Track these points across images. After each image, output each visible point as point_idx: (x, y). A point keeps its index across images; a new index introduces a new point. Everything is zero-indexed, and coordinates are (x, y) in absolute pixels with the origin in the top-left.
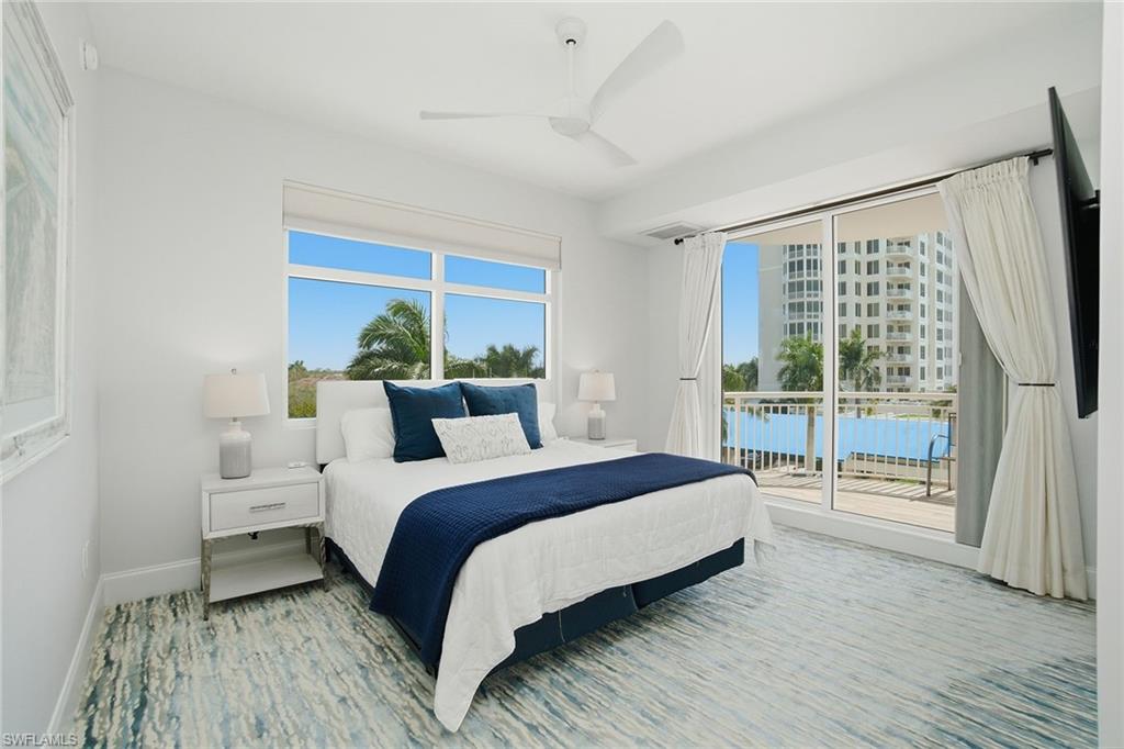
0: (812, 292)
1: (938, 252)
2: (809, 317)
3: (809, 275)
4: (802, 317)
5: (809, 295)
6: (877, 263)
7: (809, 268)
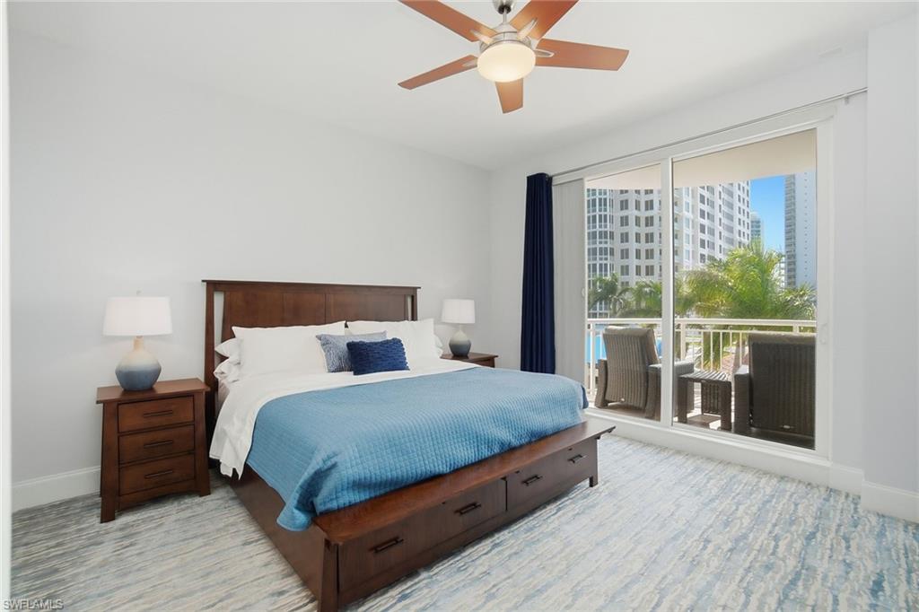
0: (603, 240)
1: (701, 210)
2: (601, 259)
3: (600, 227)
4: (595, 259)
5: (600, 243)
6: (652, 218)
7: (600, 221)
